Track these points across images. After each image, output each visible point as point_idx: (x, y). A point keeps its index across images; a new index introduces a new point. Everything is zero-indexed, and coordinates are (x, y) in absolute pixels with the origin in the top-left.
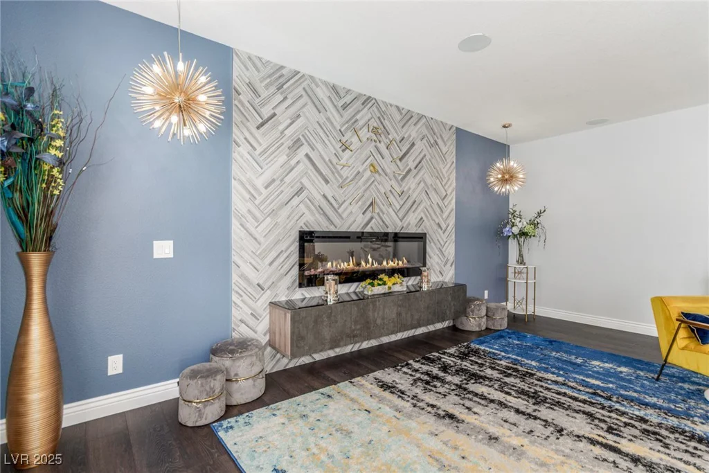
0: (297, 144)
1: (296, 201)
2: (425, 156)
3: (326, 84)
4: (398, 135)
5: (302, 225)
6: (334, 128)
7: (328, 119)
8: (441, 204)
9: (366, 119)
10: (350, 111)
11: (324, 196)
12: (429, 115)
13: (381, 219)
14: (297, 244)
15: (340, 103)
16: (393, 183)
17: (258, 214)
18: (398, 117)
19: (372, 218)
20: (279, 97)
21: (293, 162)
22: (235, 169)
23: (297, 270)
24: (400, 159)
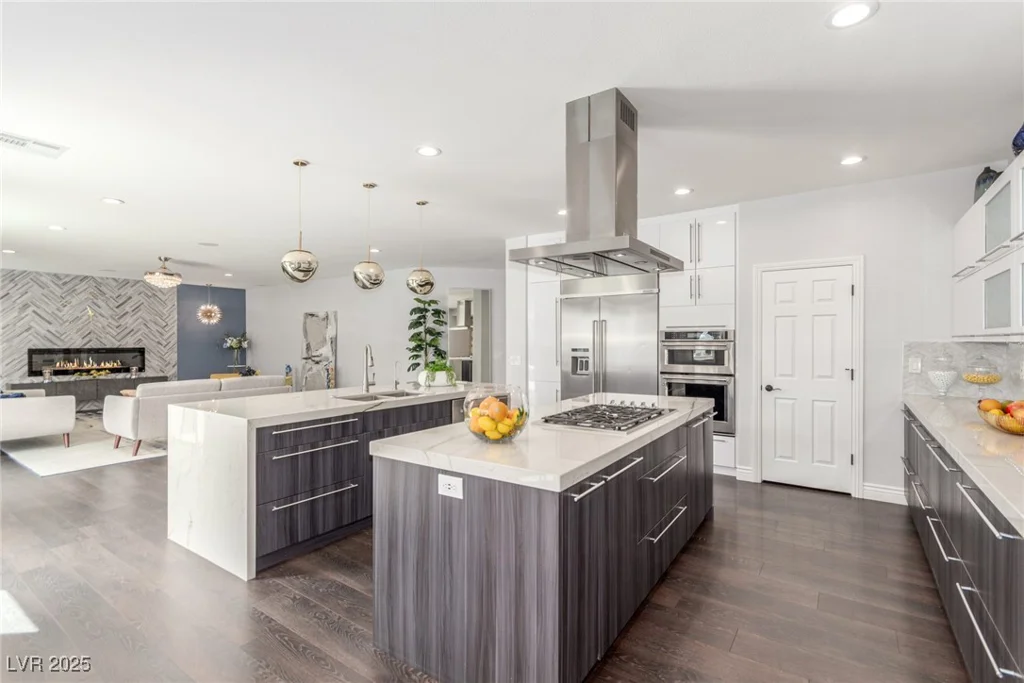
0: (26, 306)
1: (26, 334)
2: (143, 303)
3: (48, 274)
4: (115, 294)
5: (30, 346)
6: (56, 295)
7: (51, 292)
8: (160, 330)
9: (85, 287)
10: (70, 286)
11: (48, 331)
13: (100, 341)
14: (26, 356)
15: (61, 282)
16: (110, 320)
18: (114, 284)
19: (90, 341)
20: (12, 285)
21: (23, 315)
23: (26, 368)
24: (117, 307)
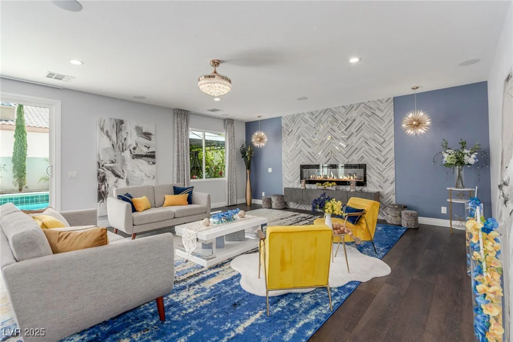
0: (299, 137)
1: (299, 155)
2: (364, 123)
3: (308, 113)
4: (344, 119)
5: (301, 163)
6: (312, 126)
7: (309, 125)
8: (379, 147)
9: (326, 117)
10: (318, 118)
11: (309, 152)
12: (366, 101)
13: (335, 158)
14: (299, 169)
15: (314, 117)
17: (288, 160)
18: (343, 110)
19: (330, 159)
20: (294, 124)
21: (298, 143)
22: (283, 149)
23: (299, 178)
24: (345, 130)
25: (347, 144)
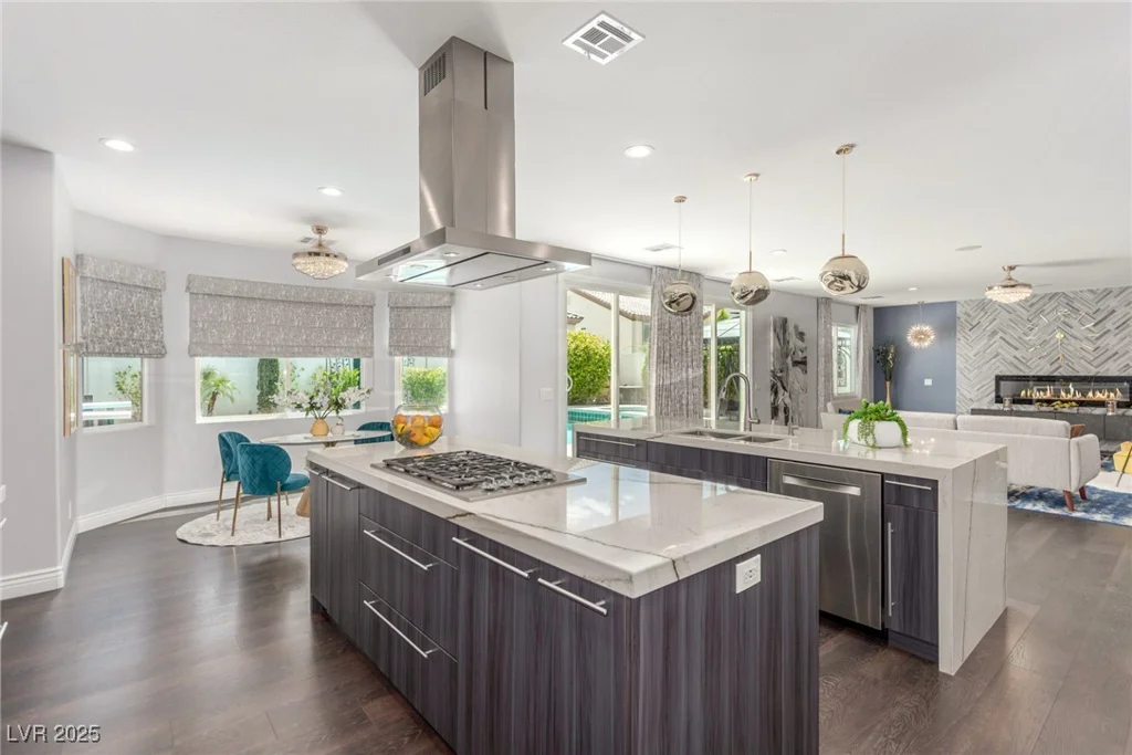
0: (994, 333)
1: (994, 360)
4: (1091, 309)
5: (998, 372)
6: (1022, 319)
7: (1018, 316)
9: (1054, 306)
10: (1037, 306)
11: (1015, 357)
13: (1072, 368)
14: (994, 382)
15: (1028, 305)
17: (970, 368)
19: (1060, 367)
20: (982, 314)
21: (991, 343)
22: (958, 350)
23: (993, 395)
24: (1094, 326)
25: (1096, 346)
